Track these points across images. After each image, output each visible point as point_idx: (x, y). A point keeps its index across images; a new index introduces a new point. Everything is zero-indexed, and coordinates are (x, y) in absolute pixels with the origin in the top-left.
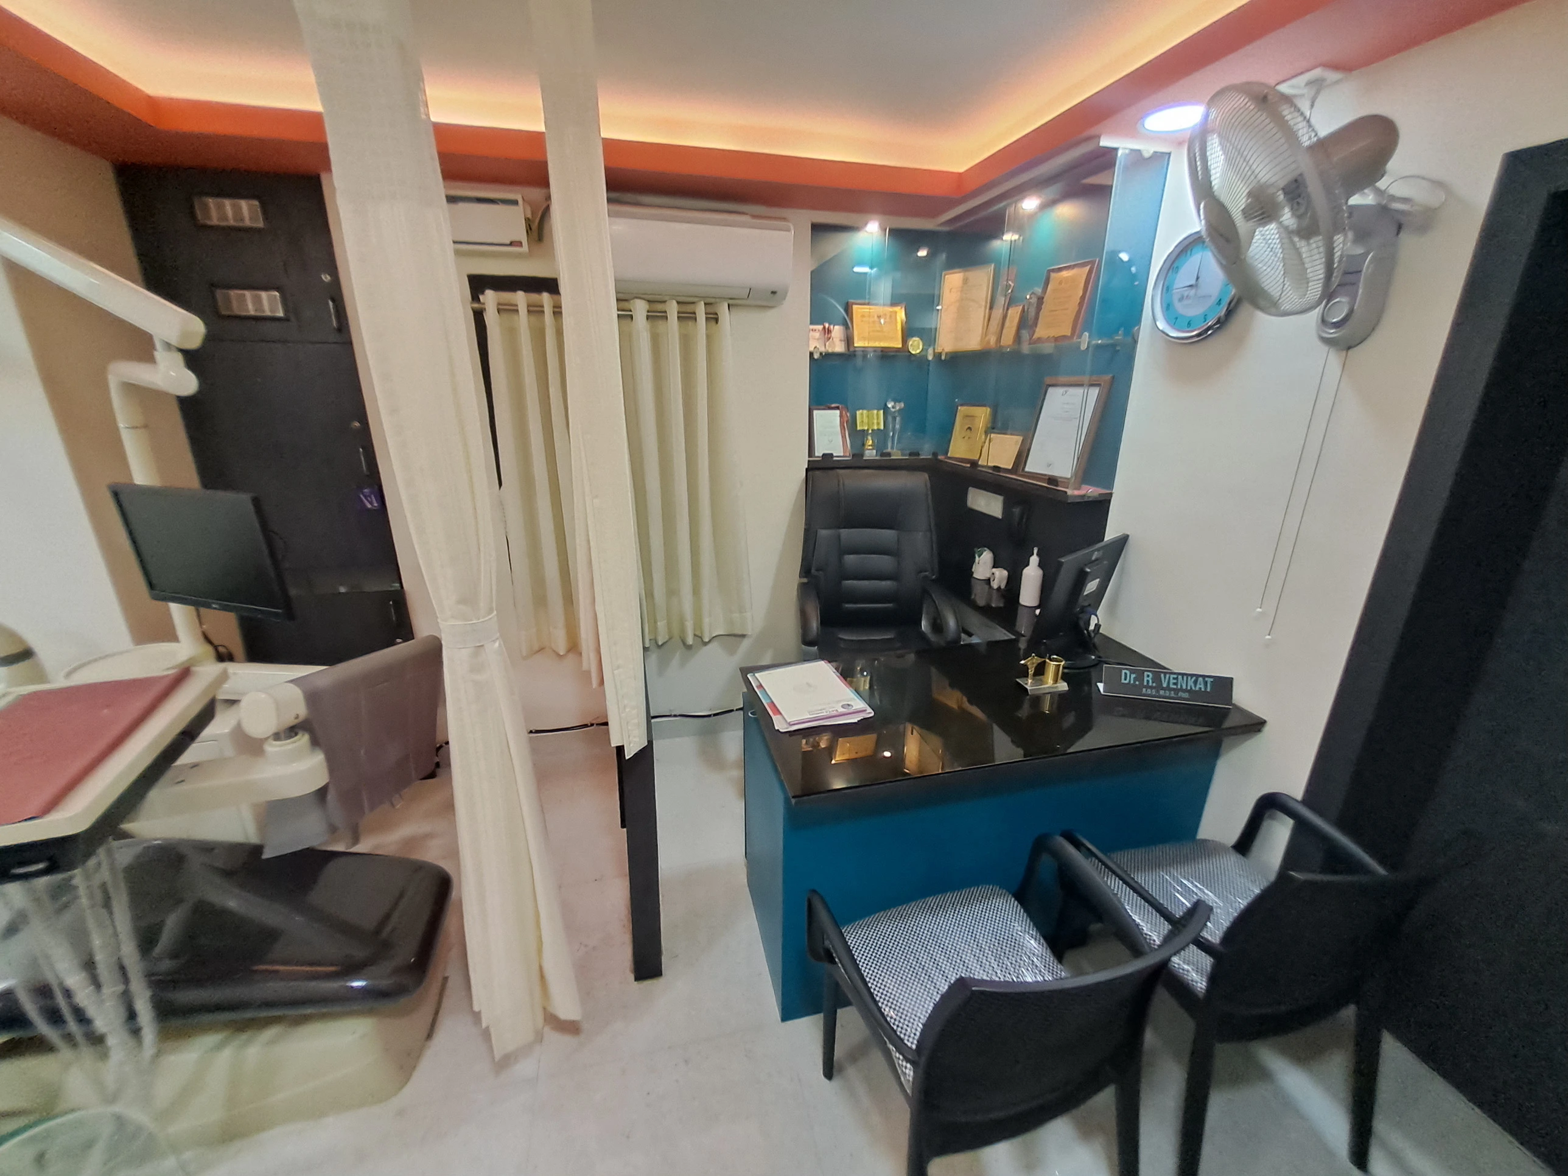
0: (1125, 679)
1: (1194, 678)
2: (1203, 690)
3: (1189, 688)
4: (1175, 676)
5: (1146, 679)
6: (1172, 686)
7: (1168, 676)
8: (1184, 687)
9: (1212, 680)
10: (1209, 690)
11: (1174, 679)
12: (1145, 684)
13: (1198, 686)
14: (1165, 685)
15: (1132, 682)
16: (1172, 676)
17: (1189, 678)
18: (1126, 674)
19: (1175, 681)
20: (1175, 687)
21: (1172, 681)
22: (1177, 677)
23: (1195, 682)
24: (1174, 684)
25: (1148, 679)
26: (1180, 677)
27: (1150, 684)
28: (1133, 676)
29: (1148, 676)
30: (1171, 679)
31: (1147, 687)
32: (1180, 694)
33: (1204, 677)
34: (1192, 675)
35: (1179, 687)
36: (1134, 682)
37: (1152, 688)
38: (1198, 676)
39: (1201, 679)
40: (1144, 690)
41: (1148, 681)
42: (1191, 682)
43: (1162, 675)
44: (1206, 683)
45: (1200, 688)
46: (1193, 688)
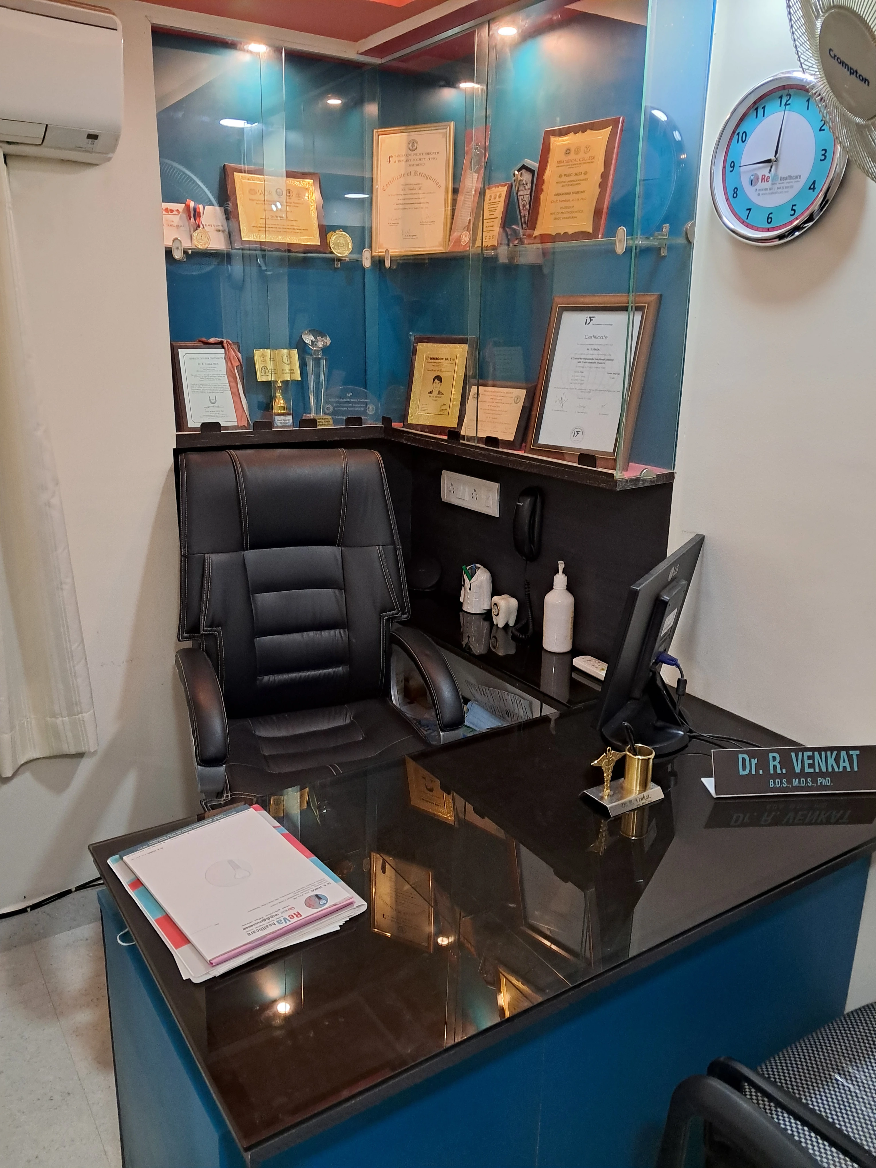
0: (744, 769)
1: (835, 753)
2: (849, 769)
3: (830, 770)
4: (810, 754)
5: (772, 763)
6: (807, 770)
7: (800, 754)
8: (824, 770)
9: (858, 752)
10: (856, 769)
11: (809, 757)
12: (772, 772)
13: (842, 764)
14: (798, 770)
15: (754, 773)
16: (806, 754)
17: (829, 753)
18: (743, 759)
19: (811, 762)
20: (812, 770)
21: (807, 762)
22: (813, 754)
23: (837, 760)
24: (811, 766)
25: (775, 763)
26: (816, 753)
27: (779, 771)
28: (754, 761)
29: (774, 759)
30: (806, 758)
31: (775, 776)
32: (820, 780)
33: (847, 749)
34: (831, 749)
35: (817, 770)
36: (757, 771)
37: (781, 776)
38: (839, 749)
39: (843, 753)
40: (771, 782)
41: (775, 767)
42: (831, 761)
43: (793, 754)
44: (850, 758)
45: (844, 768)
46: (836, 770)
